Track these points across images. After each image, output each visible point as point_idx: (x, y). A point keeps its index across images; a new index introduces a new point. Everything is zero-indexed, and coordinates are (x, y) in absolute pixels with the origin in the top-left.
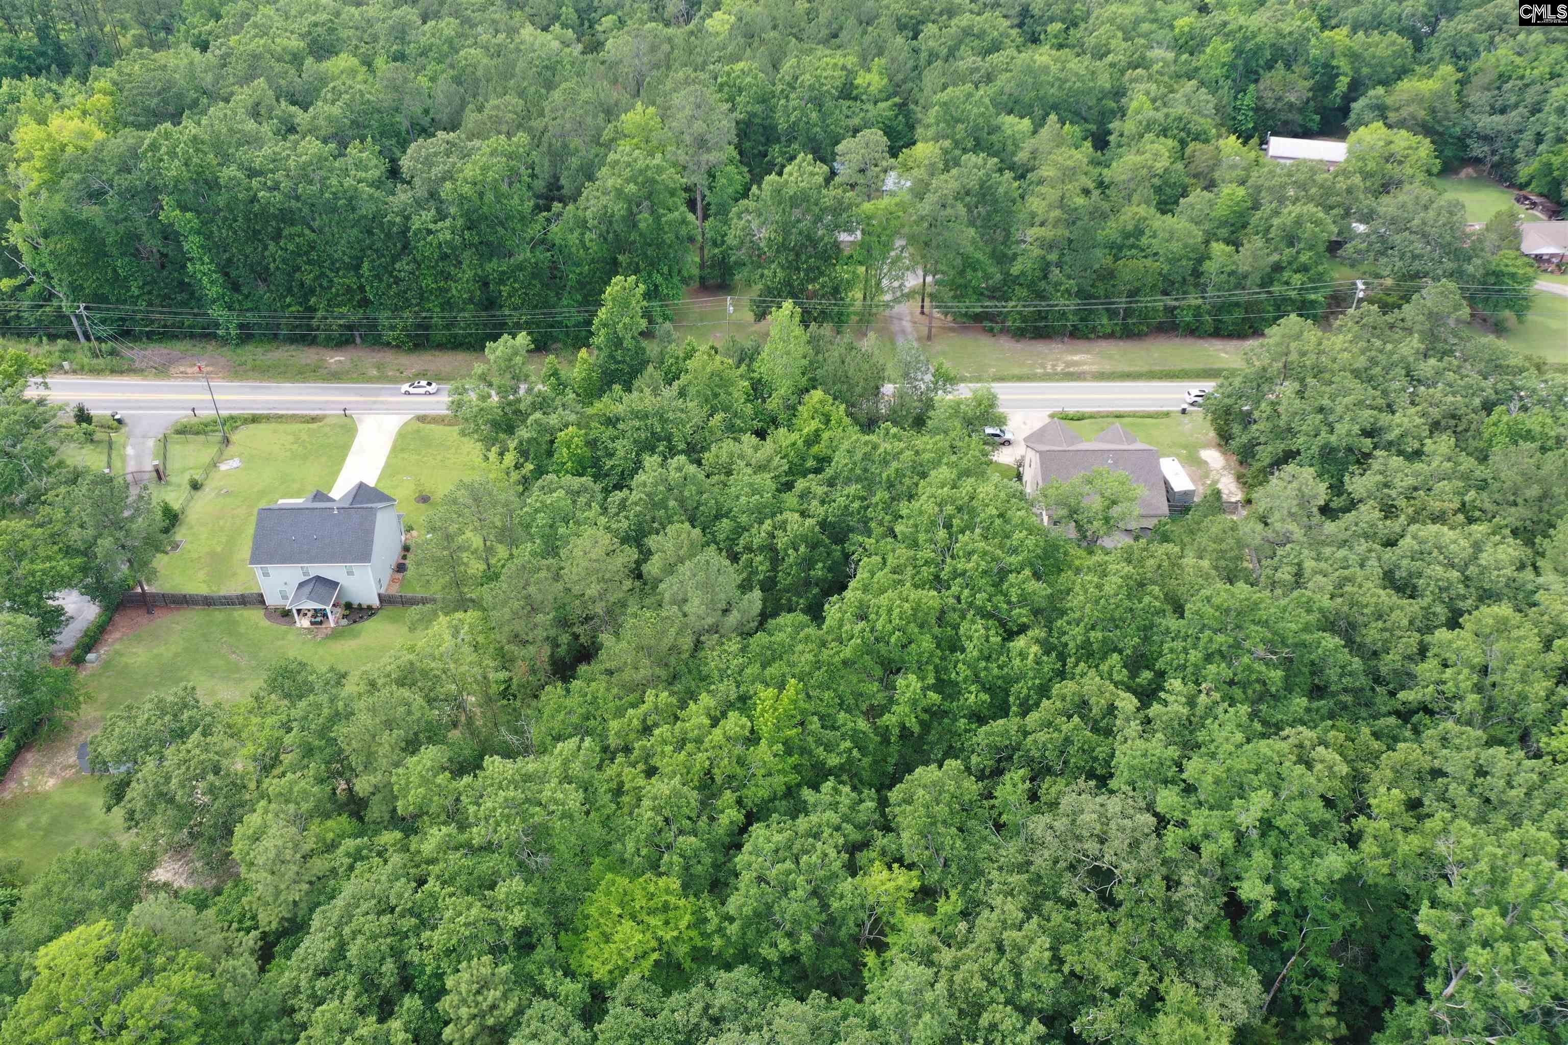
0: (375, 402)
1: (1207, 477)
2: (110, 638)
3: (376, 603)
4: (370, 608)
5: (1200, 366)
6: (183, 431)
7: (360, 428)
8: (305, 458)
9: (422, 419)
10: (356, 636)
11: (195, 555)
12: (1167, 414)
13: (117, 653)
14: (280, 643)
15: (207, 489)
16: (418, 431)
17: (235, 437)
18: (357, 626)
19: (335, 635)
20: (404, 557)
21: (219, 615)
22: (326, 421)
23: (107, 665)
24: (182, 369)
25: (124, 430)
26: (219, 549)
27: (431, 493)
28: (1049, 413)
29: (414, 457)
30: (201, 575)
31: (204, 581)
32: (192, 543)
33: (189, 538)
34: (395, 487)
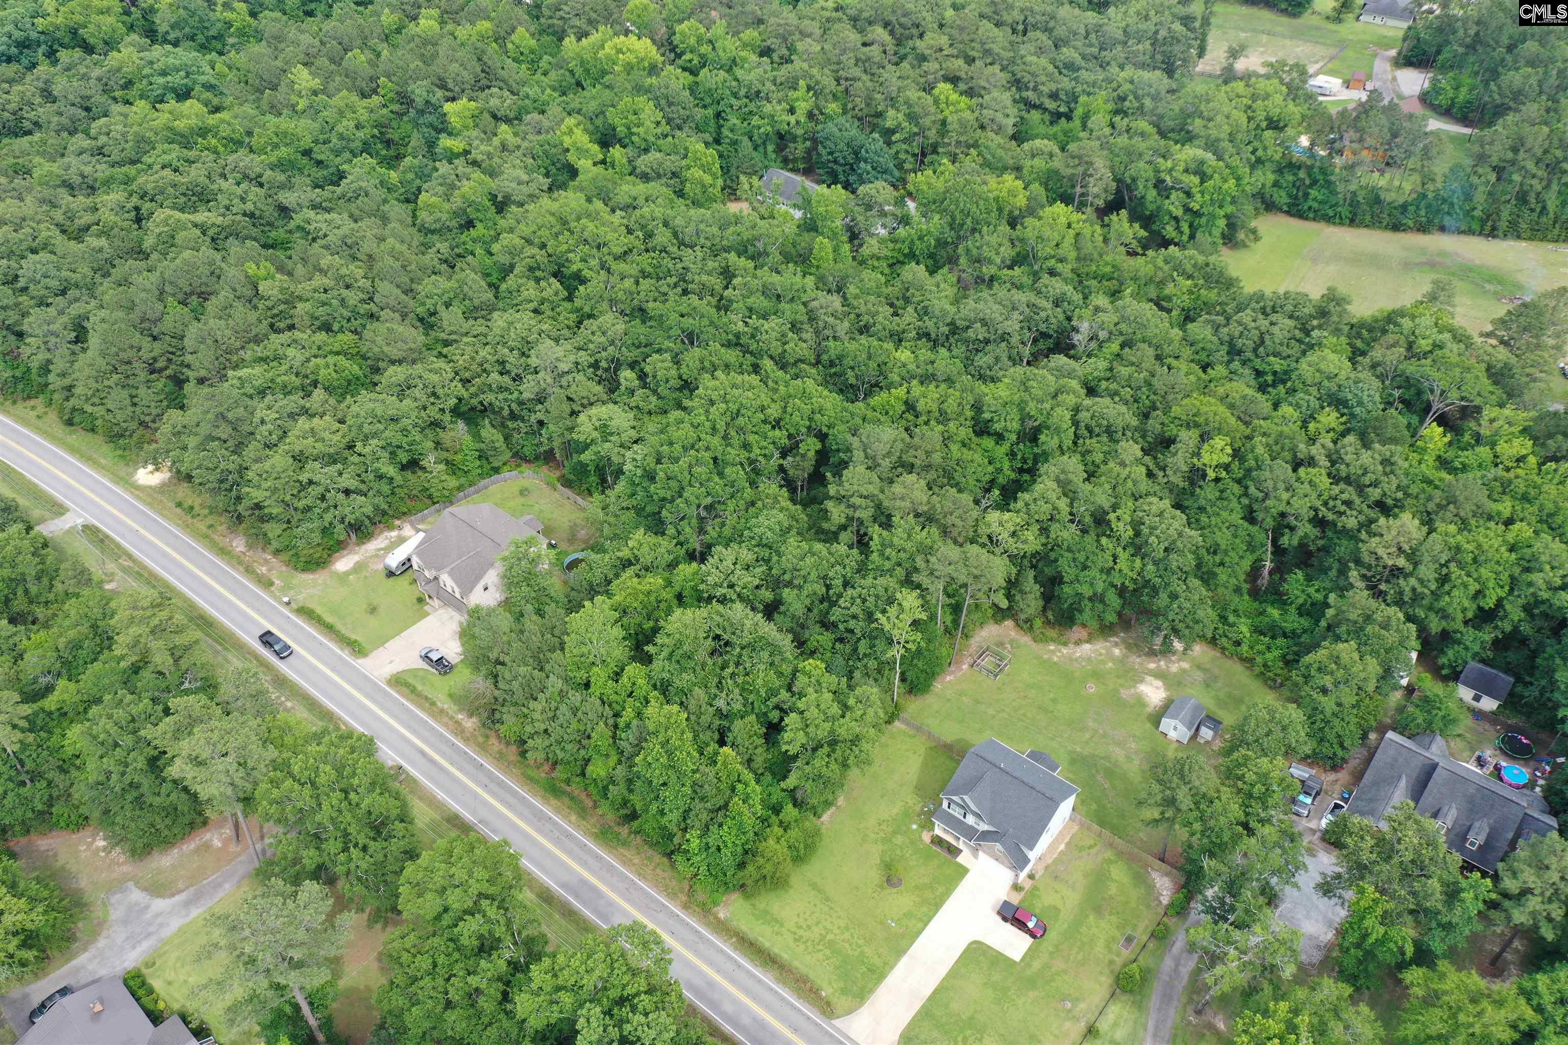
8: (970, 1024)
9: (831, 1012)
15: (1082, 1025)
26: (1091, 918)
27: (881, 887)
28: (360, 661)
29: (868, 951)
30: (1113, 889)
31: (1113, 880)
32: (1113, 939)
33: (1114, 947)
34: (908, 915)
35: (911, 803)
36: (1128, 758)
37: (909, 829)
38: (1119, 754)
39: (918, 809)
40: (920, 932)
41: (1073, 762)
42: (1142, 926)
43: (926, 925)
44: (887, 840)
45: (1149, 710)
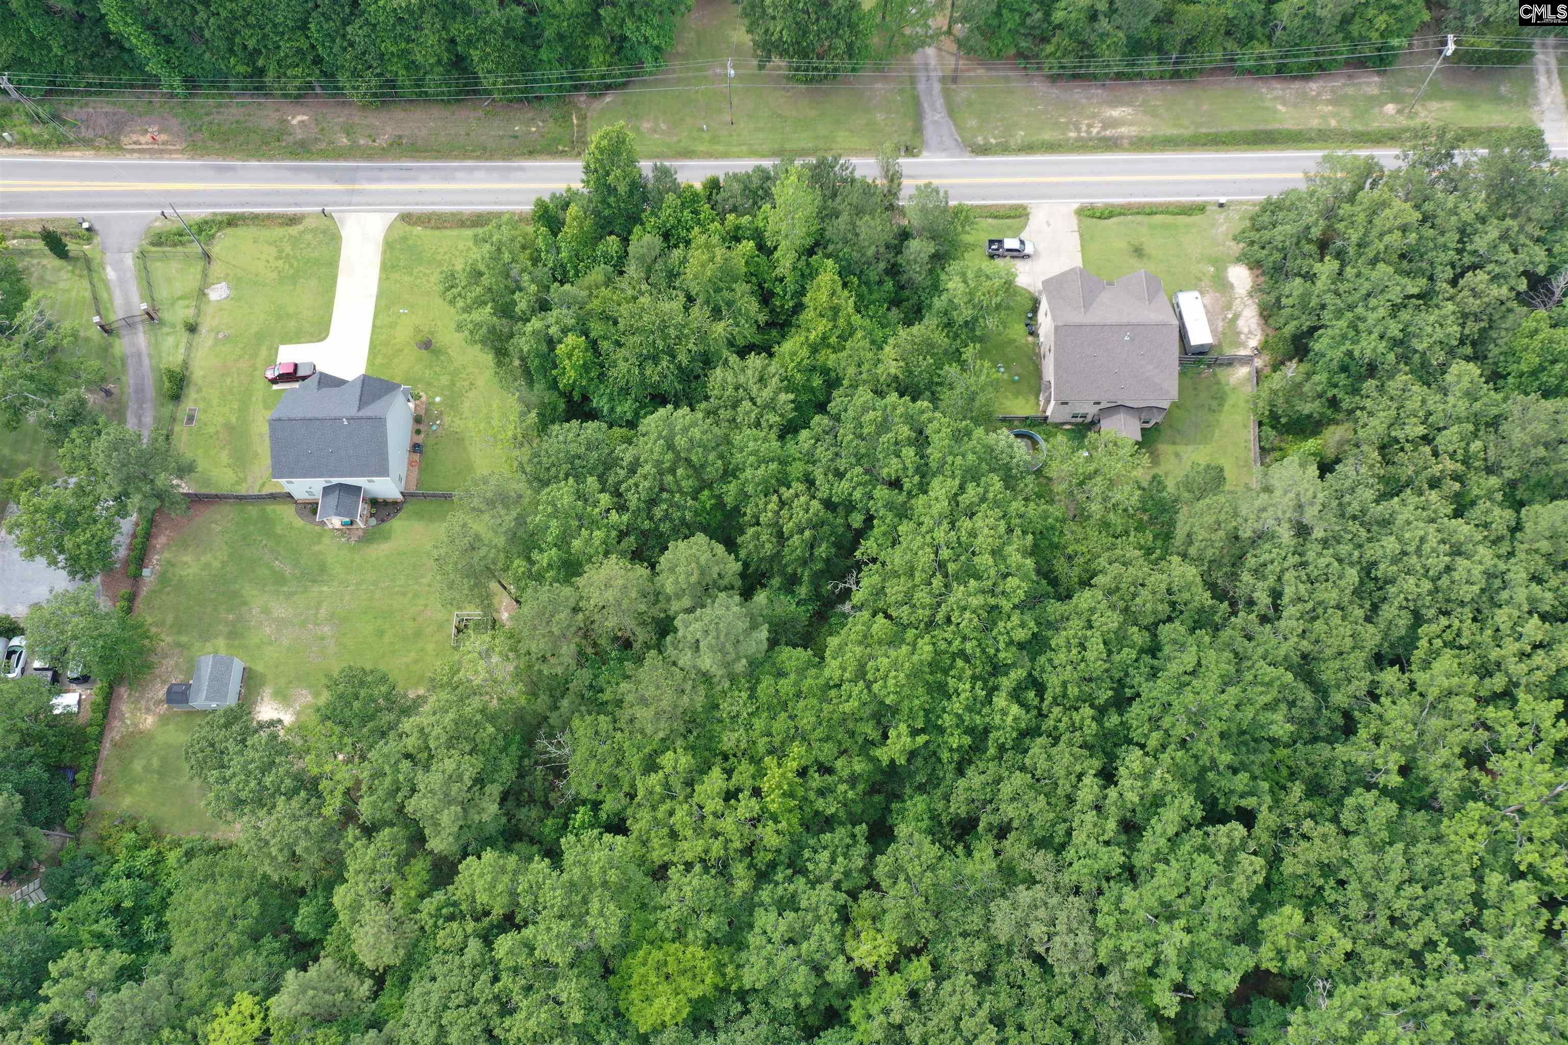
0: (352, 192)
1: (1229, 308)
2: (160, 541)
3: (400, 497)
4: (395, 503)
5: (1252, 127)
6: (159, 240)
7: (344, 234)
8: (294, 279)
9: (407, 218)
10: (386, 537)
11: (211, 430)
12: (1201, 208)
13: (170, 563)
14: (317, 548)
15: (203, 329)
16: (405, 239)
17: (216, 249)
18: (386, 526)
19: (368, 538)
20: (418, 432)
21: (252, 511)
22: (307, 223)
23: (163, 579)
24: (135, 137)
25: (97, 240)
26: (234, 420)
27: (432, 333)
28: (1076, 206)
29: (407, 279)
30: (224, 457)
31: (229, 466)
32: (205, 411)
33: (202, 405)
34: (393, 325)
35: (457, 421)
36: (266, 611)
37: (441, 395)
38: (280, 610)
39: (447, 419)
40: (375, 318)
41: (323, 568)
42: (185, 437)
43: (374, 326)
44: (455, 374)
45: (267, 691)
